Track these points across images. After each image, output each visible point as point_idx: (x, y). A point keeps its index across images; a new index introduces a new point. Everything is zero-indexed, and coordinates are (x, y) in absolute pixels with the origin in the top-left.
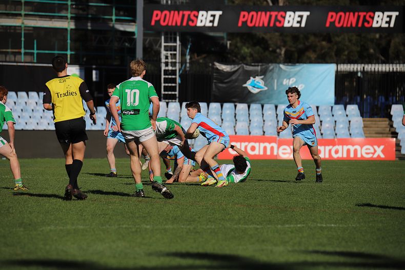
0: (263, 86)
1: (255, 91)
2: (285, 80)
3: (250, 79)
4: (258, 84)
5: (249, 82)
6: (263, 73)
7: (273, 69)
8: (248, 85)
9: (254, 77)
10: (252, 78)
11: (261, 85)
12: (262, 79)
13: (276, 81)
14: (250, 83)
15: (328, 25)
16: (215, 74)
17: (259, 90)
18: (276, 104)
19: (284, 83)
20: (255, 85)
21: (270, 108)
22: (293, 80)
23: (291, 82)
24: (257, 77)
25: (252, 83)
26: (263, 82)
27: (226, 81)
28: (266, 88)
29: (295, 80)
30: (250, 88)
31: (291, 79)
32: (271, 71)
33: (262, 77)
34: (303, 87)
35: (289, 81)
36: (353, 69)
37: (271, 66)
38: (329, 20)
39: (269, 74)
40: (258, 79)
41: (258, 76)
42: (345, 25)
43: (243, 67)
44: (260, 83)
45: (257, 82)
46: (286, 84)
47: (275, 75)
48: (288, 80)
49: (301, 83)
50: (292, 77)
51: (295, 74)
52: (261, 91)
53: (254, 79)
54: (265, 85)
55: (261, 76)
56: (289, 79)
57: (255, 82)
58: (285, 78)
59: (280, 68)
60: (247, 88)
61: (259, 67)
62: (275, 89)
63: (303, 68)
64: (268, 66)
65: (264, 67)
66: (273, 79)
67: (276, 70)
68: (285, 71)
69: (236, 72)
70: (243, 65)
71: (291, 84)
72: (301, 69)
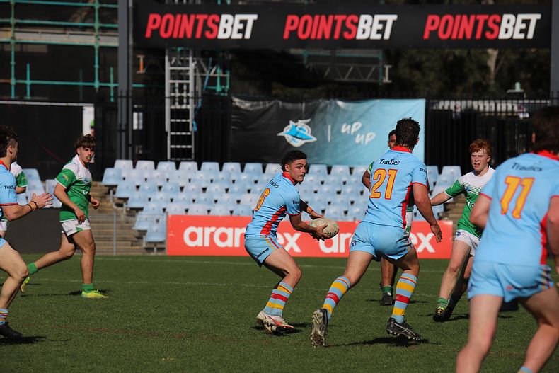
0: (309, 135)
1: (297, 143)
2: (345, 125)
3: (289, 124)
4: (301, 131)
6: (310, 114)
7: (325, 107)
8: (286, 133)
9: (296, 121)
10: (291, 122)
11: (306, 133)
12: (308, 124)
13: (330, 127)
14: (288, 130)
15: (426, 36)
16: (233, 116)
17: (303, 142)
18: (330, 164)
19: (343, 131)
20: (297, 133)
21: (319, 171)
22: (357, 126)
23: (354, 130)
24: (300, 121)
25: (291, 130)
26: (310, 130)
27: (250, 127)
28: (314, 139)
29: (360, 125)
30: (289, 138)
31: (355, 125)
32: (322, 111)
33: (309, 120)
34: (373, 138)
35: (351, 128)
36: (449, 107)
37: (323, 103)
38: (429, 27)
39: (318, 116)
40: (301, 123)
41: (301, 119)
42: (454, 37)
43: (278, 104)
44: (305, 131)
45: (301, 129)
46: (346, 132)
47: (328, 117)
48: (349, 126)
49: (370, 132)
50: (356, 121)
51: (361, 117)
52: (306, 143)
53: (295, 124)
54: (311, 134)
55: (305, 119)
56: (351, 124)
57: (297, 129)
58: (345, 122)
59: (338, 106)
60: (283, 138)
61: (304, 105)
62: (329, 140)
63: (373, 106)
64: (317, 103)
65: (311, 104)
66: (325, 124)
67: (331, 109)
68: (344, 111)
69: (265, 111)
70: (277, 101)
71: (354, 133)
72: (370, 108)
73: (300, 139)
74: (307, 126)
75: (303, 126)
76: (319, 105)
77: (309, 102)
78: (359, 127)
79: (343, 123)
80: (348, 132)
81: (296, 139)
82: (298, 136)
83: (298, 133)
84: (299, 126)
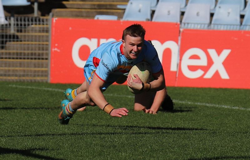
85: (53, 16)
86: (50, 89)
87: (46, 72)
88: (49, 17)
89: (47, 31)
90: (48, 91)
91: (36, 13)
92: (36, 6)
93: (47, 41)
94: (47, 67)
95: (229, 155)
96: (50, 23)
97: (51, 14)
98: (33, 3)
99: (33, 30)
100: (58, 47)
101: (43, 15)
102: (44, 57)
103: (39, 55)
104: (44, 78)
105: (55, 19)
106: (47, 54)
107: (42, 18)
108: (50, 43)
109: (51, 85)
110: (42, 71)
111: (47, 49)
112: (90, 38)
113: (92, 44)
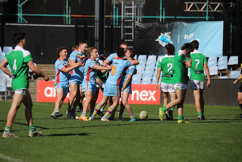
0: (170, 41)
2: (186, 35)
3: (160, 35)
4: (166, 39)
5: (160, 37)
6: (170, 29)
8: (159, 40)
9: (164, 33)
10: (162, 34)
11: (168, 40)
12: (169, 35)
13: (179, 36)
19: (185, 38)
22: (192, 35)
23: (190, 37)
24: (165, 33)
25: (161, 38)
26: (170, 38)
27: (143, 36)
28: (172, 42)
29: (193, 35)
30: (160, 42)
31: (191, 35)
32: (176, 27)
35: (189, 36)
39: (174, 30)
40: (166, 34)
43: (156, 24)
44: (168, 38)
45: (166, 37)
46: (186, 39)
47: (179, 31)
48: (188, 36)
49: (198, 38)
50: (191, 33)
51: (194, 30)
53: (163, 35)
54: (171, 40)
56: (189, 34)
57: (164, 37)
58: (186, 34)
59: (183, 25)
60: (158, 42)
61: (168, 25)
62: (178, 43)
63: (199, 24)
64: (174, 23)
65: (170, 24)
66: (177, 34)
67: (180, 27)
68: (186, 27)
69: (150, 29)
70: (156, 23)
71: (190, 39)
72: (198, 26)
73: (166, 42)
74: (169, 36)
75: (167, 36)
76: (174, 24)
77: (170, 23)
78: (192, 36)
79: (185, 34)
80: (187, 39)
81: (164, 42)
82: (165, 41)
83: (165, 39)
84: (165, 36)
85: (38, 80)
86: (37, 104)
87: (36, 98)
88: (37, 80)
89: (36, 85)
90: (37, 105)
91: (32, 79)
92: (32, 77)
93: (36, 88)
94: (36, 96)
95: (97, 125)
96: (37, 82)
97: (37, 79)
98: (31, 76)
99: (32, 85)
100: (40, 90)
101: (35, 79)
102: (35, 93)
103: (34, 93)
104: (35, 101)
105: (39, 81)
106: (36, 92)
107: (34, 80)
108: (37, 89)
109: (38, 103)
110: (35, 98)
111: (36, 91)
112: (50, 87)
113: (51, 89)
